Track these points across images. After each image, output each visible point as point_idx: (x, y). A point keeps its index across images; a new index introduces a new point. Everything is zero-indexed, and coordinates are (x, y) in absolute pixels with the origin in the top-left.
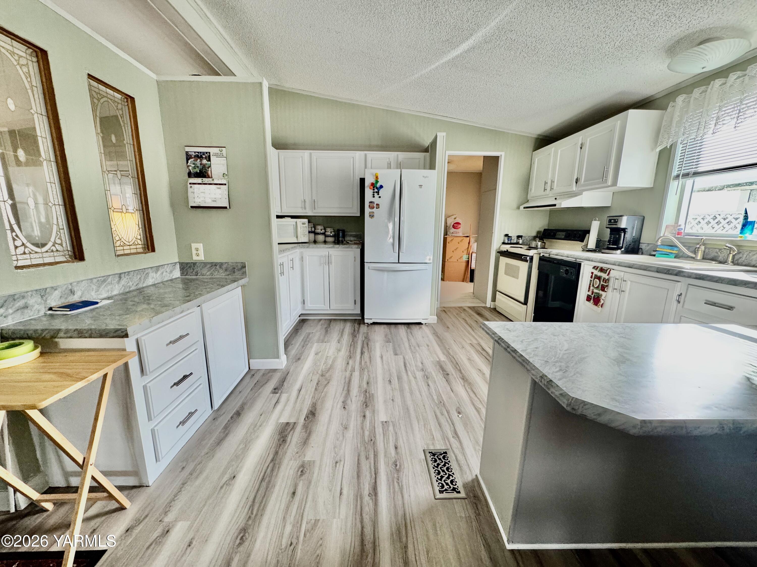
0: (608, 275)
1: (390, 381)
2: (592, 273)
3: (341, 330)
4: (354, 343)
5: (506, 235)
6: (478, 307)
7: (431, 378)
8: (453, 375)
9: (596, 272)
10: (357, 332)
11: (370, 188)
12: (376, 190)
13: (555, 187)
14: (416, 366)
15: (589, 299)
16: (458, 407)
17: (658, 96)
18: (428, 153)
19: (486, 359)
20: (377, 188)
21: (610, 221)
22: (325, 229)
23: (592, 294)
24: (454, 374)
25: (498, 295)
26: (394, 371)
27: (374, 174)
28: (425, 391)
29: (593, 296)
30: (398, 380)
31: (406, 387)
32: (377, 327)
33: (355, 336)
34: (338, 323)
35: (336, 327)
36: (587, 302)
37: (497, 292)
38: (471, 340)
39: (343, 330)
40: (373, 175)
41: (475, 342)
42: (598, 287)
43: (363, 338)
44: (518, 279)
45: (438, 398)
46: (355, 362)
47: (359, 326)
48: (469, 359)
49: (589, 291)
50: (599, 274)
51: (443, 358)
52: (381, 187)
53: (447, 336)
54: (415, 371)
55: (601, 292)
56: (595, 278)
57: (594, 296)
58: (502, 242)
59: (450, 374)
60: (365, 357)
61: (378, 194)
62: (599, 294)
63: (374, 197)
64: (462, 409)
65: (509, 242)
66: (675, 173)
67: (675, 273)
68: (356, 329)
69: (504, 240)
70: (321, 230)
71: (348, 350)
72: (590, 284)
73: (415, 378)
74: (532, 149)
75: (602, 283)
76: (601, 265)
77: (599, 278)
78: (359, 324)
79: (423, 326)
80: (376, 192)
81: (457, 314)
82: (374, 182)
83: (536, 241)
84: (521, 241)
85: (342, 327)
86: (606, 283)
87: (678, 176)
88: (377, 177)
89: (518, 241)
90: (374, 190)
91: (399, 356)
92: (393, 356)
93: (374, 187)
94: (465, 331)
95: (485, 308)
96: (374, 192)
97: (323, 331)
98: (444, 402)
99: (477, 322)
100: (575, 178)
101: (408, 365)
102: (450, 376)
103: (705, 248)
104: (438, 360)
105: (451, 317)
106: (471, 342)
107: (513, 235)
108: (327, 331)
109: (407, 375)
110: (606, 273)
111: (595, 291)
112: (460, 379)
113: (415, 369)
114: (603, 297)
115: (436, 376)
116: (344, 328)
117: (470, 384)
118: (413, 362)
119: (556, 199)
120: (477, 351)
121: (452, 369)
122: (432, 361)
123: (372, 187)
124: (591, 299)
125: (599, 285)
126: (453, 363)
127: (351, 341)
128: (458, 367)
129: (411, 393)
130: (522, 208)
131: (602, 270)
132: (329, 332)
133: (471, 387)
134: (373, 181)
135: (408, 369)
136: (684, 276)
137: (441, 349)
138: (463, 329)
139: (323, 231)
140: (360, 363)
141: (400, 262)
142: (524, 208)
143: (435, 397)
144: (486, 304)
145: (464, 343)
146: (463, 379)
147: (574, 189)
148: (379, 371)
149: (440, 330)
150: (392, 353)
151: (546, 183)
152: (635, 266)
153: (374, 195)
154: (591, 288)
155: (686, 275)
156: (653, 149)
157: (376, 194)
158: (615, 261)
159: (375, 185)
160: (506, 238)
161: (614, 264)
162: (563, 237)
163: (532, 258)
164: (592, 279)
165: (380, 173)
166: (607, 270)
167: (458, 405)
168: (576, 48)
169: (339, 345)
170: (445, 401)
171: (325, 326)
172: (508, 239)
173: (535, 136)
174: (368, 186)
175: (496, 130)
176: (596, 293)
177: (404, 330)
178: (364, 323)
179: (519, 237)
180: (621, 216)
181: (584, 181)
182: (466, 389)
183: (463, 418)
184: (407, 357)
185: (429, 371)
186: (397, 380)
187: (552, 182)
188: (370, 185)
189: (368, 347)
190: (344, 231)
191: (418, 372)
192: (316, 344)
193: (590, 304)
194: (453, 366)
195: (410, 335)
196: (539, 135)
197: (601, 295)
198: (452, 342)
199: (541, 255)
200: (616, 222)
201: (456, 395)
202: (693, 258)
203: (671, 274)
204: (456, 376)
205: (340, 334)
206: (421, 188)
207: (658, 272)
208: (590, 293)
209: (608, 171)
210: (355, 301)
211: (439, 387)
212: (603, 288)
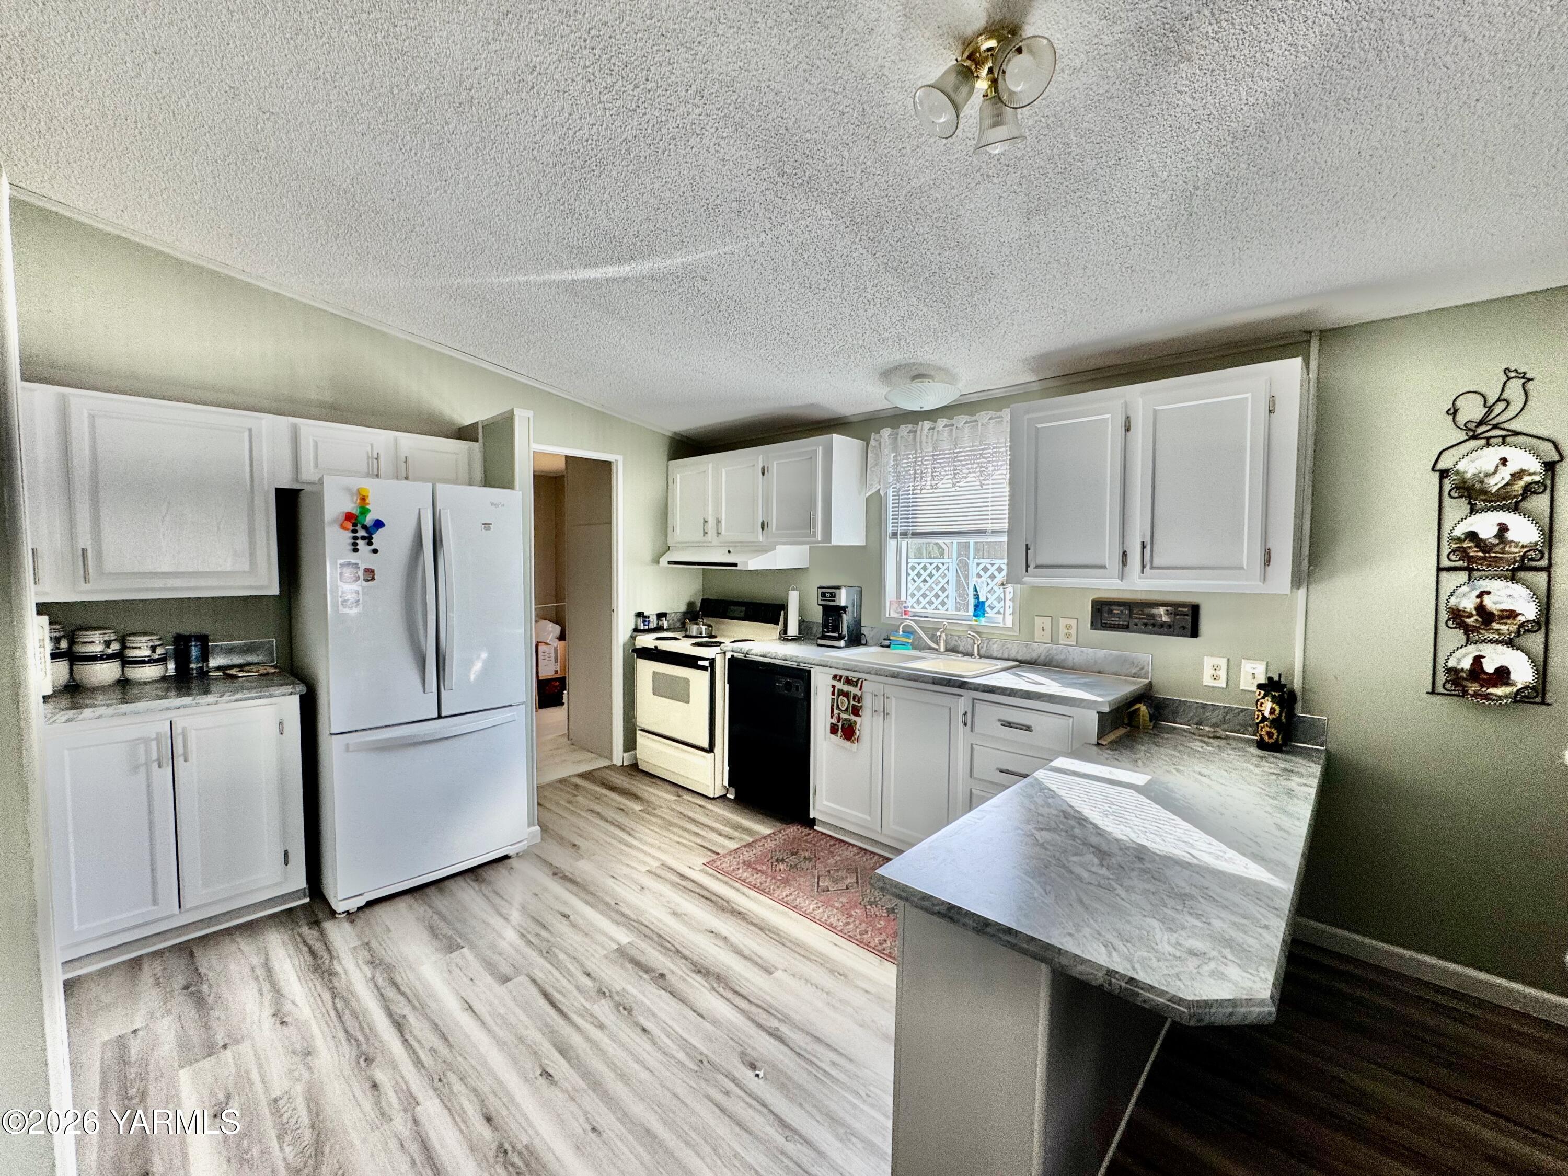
0: (860, 689)
1: (546, 1074)
2: (834, 687)
3: (260, 971)
4: (346, 1002)
5: (640, 615)
6: (599, 769)
7: (634, 1005)
8: (673, 972)
9: (839, 685)
10: (325, 955)
11: (343, 527)
12: (362, 533)
13: (723, 529)
14: (578, 989)
15: (834, 730)
16: (742, 1053)
17: (854, 419)
18: (476, 444)
19: (704, 900)
20: (364, 527)
21: (823, 594)
22: (123, 641)
23: (839, 721)
24: (672, 967)
25: (641, 738)
26: (534, 1035)
27: (355, 490)
28: (648, 1053)
29: (840, 724)
30: (564, 1057)
31: (597, 1065)
32: (383, 913)
33: (332, 973)
34: (228, 947)
35: (232, 966)
36: (833, 736)
37: (638, 733)
38: (645, 863)
39: (269, 971)
40: (352, 494)
41: (654, 864)
42: (847, 710)
43: (368, 971)
44: (688, 702)
45: (687, 1054)
46: (395, 1067)
47: (322, 932)
48: (675, 914)
49: (832, 717)
50: (846, 688)
51: (624, 937)
52: (379, 524)
53: (584, 868)
54: (588, 1005)
55: (853, 718)
56: (839, 696)
57: (843, 725)
58: (633, 627)
59: (665, 972)
60: (417, 1032)
61: (370, 544)
62: (850, 720)
63: (356, 550)
64: (754, 1054)
65: (646, 627)
66: (890, 530)
67: (957, 684)
68: (318, 946)
69: (636, 625)
70: (108, 644)
71: (341, 1035)
72: (833, 705)
73: (601, 1026)
74: (666, 458)
75: (852, 702)
76: (845, 673)
77: (846, 695)
78: (316, 923)
79: (513, 862)
80: (363, 538)
81: (570, 802)
82: (355, 511)
83: (697, 624)
84: (666, 625)
85: (255, 960)
86: (859, 702)
87: (894, 535)
88: (363, 499)
89: (660, 623)
90: (355, 531)
91: (515, 980)
92: (501, 990)
93: (355, 525)
94: (613, 842)
95: (612, 767)
96: (355, 538)
97: (182, 1005)
98: (706, 1056)
99: (622, 810)
100: (760, 521)
101: (557, 996)
102: (669, 976)
103: (946, 635)
104: (615, 947)
105: (566, 816)
106: (648, 868)
107: (651, 611)
108: (199, 1001)
109: (578, 1029)
110: (856, 686)
111: (844, 716)
112: (694, 975)
113: (583, 1001)
114: (858, 726)
115: (643, 993)
116: (267, 959)
117: (718, 978)
118: (565, 982)
119: (729, 552)
120: (674, 885)
121: (661, 958)
122: (606, 957)
123: (349, 525)
124: (838, 730)
125: (847, 708)
126: (651, 939)
127: (327, 996)
128: (669, 945)
129: (623, 1077)
130: (664, 561)
131: (848, 681)
132: (210, 1000)
133: (726, 984)
134: (351, 506)
135: (565, 1010)
136: (971, 689)
137: (602, 913)
138: (608, 839)
139: (115, 647)
140: (418, 1063)
141: (443, 714)
142: (669, 563)
143: (681, 1056)
144: (611, 759)
145: (635, 875)
146: (699, 972)
147: (761, 539)
148: (497, 1060)
149: (561, 858)
150: (489, 979)
151: (705, 522)
152: (901, 676)
153: (355, 544)
154: (836, 712)
155: (972, 686)
156: (860, 493)
157: (361, 543)
158: (869, 668)
159: (360, 518)
160: (640, 620)
161: (869, 673)
162: (742, 614)
163: (712, 662)
164: (835, 697)
165: (370, 486)
166: (857, 682)
167: (739, 1049)
168: (785, 336)
169: (290, 1030)
170: (705, 1051)
171: (179, 981)
172: (644, 622)
173: (670, 434)
174: (335, 521)
175: (603, 413)
176: (846, 720)
177: (472, 892)
178: (333, 914)
179: (660, 616)
180: (838, 588)
181: (777, 529)
182: (722, 996)
183: (768, 1076)
184: (539, 975)
185: (619, 988)
186: (562, 1061)
187: (718, 522)
188: (342, 518)
189: (403, 994)
190: (203, 640)
191: (595, 1006)
192: (184, 1076)
193: (837, 739)
194: (656, 946)
195: (497, 901)
196: (675, 433)
197: (855, 722)
198: (610, 882)
199: (729, 655)
200: (833, 596)
201: (715, 1022)
202: (936, 650)
203: (953, 686)
204: (681, 973)
205: (266, 987)
206: (489, 529)
207: (934, 683)
208: (834, 721)
209: (815, 519)
210: (286, 853)
211: (671, 1023)
212: (856, 711)
